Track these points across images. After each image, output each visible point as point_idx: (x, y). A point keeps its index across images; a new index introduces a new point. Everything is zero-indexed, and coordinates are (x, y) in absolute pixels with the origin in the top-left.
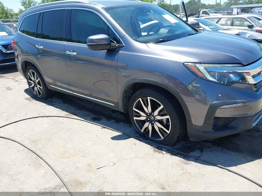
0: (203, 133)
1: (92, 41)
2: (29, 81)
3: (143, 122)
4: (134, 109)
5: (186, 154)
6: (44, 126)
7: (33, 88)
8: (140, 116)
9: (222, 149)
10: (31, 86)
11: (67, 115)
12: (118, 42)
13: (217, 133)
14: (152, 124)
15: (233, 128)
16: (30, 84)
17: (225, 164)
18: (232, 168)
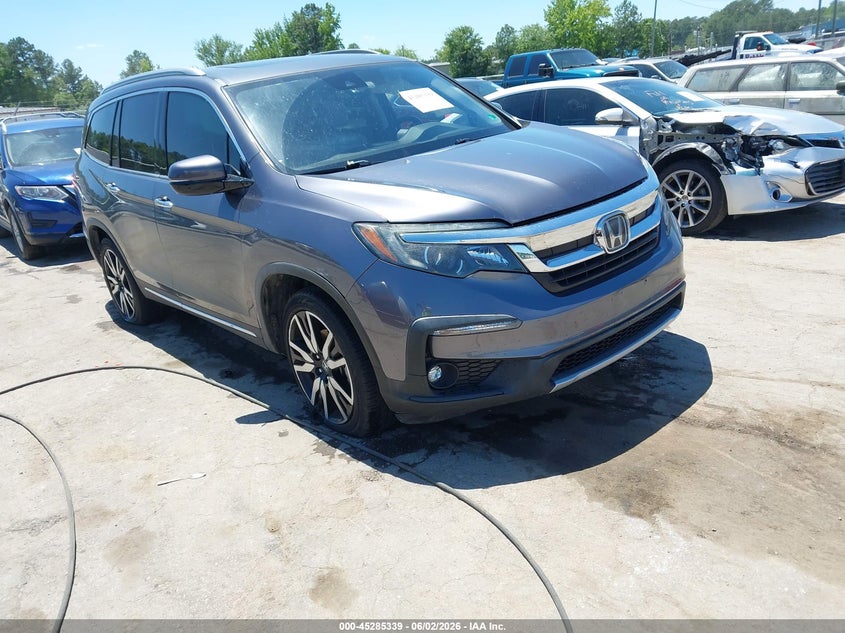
0: (409, 399)
1: (181, 172)
2: (109, 278)
3: (311, 376)
4: (292, 344)
5: (387, 458)
6: (103, 389)
7: (118, 295)
8: (302, 363)
9: (487, 449)
10: (114, 292)
11: (168, 364)
12: (245, 172)
13: (446, 399)
14: (326, 381)
15: (491, 388)
16: (112, 285)
17: (457, 480)
18: (474, 494)
